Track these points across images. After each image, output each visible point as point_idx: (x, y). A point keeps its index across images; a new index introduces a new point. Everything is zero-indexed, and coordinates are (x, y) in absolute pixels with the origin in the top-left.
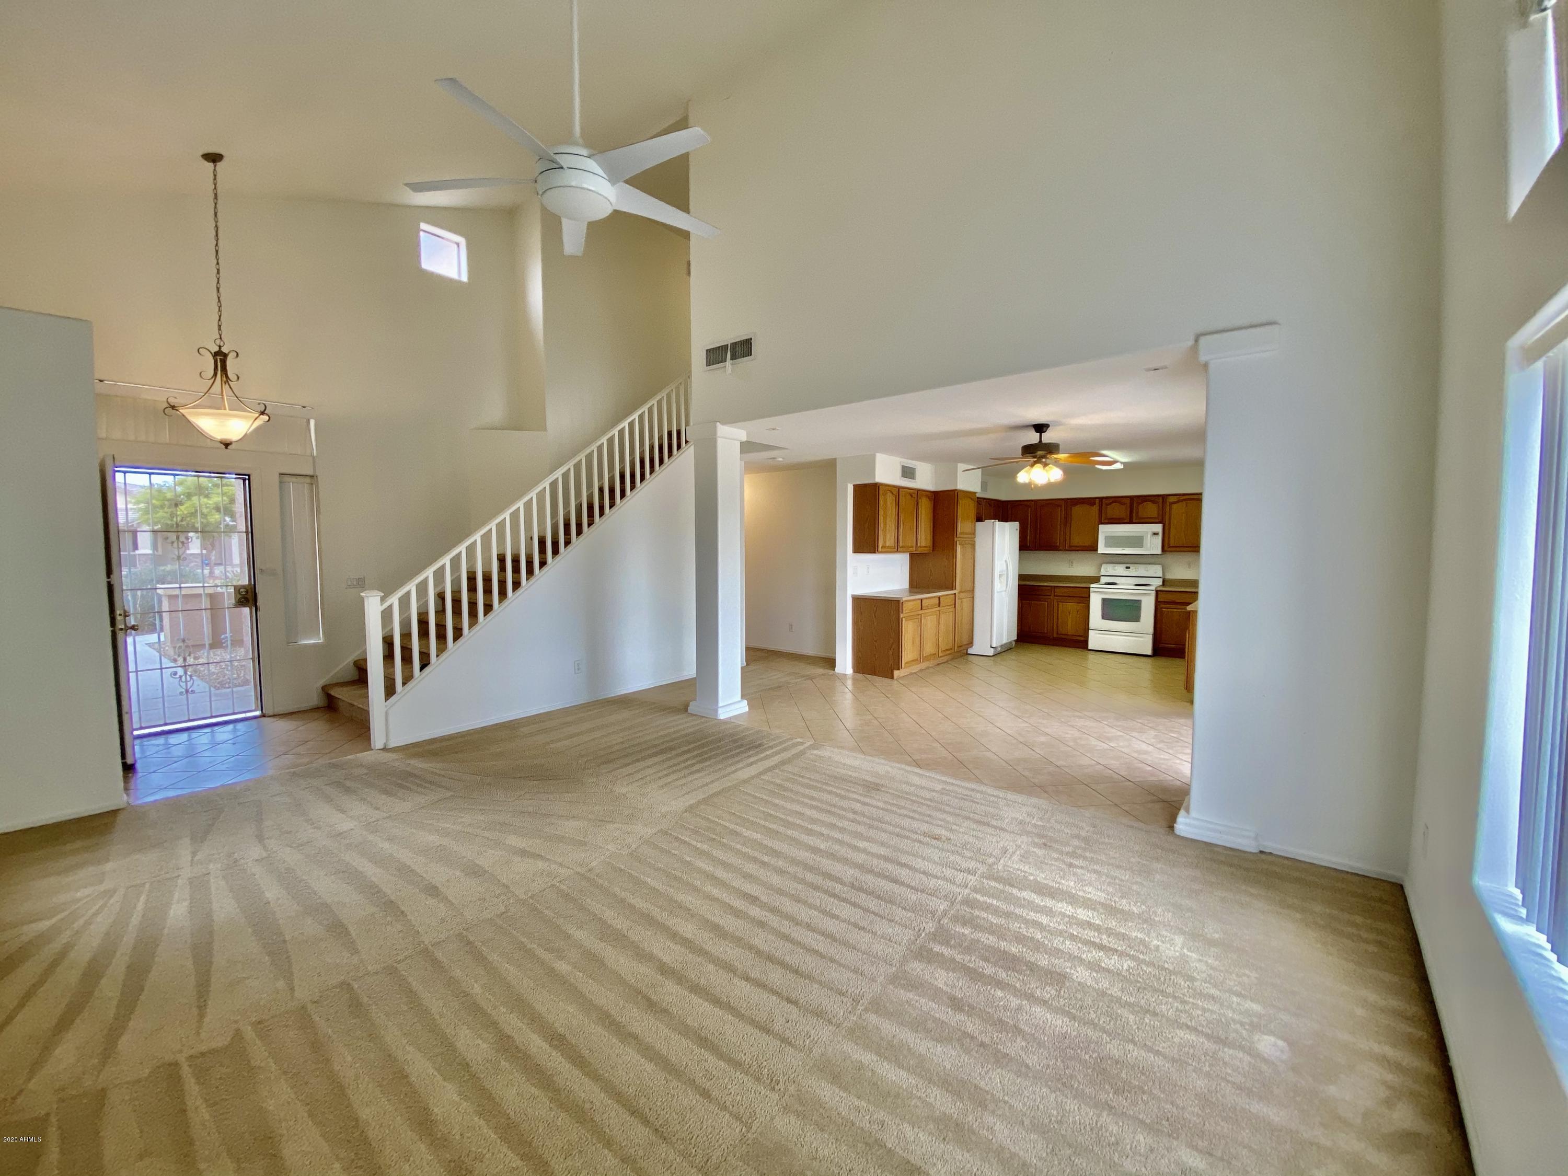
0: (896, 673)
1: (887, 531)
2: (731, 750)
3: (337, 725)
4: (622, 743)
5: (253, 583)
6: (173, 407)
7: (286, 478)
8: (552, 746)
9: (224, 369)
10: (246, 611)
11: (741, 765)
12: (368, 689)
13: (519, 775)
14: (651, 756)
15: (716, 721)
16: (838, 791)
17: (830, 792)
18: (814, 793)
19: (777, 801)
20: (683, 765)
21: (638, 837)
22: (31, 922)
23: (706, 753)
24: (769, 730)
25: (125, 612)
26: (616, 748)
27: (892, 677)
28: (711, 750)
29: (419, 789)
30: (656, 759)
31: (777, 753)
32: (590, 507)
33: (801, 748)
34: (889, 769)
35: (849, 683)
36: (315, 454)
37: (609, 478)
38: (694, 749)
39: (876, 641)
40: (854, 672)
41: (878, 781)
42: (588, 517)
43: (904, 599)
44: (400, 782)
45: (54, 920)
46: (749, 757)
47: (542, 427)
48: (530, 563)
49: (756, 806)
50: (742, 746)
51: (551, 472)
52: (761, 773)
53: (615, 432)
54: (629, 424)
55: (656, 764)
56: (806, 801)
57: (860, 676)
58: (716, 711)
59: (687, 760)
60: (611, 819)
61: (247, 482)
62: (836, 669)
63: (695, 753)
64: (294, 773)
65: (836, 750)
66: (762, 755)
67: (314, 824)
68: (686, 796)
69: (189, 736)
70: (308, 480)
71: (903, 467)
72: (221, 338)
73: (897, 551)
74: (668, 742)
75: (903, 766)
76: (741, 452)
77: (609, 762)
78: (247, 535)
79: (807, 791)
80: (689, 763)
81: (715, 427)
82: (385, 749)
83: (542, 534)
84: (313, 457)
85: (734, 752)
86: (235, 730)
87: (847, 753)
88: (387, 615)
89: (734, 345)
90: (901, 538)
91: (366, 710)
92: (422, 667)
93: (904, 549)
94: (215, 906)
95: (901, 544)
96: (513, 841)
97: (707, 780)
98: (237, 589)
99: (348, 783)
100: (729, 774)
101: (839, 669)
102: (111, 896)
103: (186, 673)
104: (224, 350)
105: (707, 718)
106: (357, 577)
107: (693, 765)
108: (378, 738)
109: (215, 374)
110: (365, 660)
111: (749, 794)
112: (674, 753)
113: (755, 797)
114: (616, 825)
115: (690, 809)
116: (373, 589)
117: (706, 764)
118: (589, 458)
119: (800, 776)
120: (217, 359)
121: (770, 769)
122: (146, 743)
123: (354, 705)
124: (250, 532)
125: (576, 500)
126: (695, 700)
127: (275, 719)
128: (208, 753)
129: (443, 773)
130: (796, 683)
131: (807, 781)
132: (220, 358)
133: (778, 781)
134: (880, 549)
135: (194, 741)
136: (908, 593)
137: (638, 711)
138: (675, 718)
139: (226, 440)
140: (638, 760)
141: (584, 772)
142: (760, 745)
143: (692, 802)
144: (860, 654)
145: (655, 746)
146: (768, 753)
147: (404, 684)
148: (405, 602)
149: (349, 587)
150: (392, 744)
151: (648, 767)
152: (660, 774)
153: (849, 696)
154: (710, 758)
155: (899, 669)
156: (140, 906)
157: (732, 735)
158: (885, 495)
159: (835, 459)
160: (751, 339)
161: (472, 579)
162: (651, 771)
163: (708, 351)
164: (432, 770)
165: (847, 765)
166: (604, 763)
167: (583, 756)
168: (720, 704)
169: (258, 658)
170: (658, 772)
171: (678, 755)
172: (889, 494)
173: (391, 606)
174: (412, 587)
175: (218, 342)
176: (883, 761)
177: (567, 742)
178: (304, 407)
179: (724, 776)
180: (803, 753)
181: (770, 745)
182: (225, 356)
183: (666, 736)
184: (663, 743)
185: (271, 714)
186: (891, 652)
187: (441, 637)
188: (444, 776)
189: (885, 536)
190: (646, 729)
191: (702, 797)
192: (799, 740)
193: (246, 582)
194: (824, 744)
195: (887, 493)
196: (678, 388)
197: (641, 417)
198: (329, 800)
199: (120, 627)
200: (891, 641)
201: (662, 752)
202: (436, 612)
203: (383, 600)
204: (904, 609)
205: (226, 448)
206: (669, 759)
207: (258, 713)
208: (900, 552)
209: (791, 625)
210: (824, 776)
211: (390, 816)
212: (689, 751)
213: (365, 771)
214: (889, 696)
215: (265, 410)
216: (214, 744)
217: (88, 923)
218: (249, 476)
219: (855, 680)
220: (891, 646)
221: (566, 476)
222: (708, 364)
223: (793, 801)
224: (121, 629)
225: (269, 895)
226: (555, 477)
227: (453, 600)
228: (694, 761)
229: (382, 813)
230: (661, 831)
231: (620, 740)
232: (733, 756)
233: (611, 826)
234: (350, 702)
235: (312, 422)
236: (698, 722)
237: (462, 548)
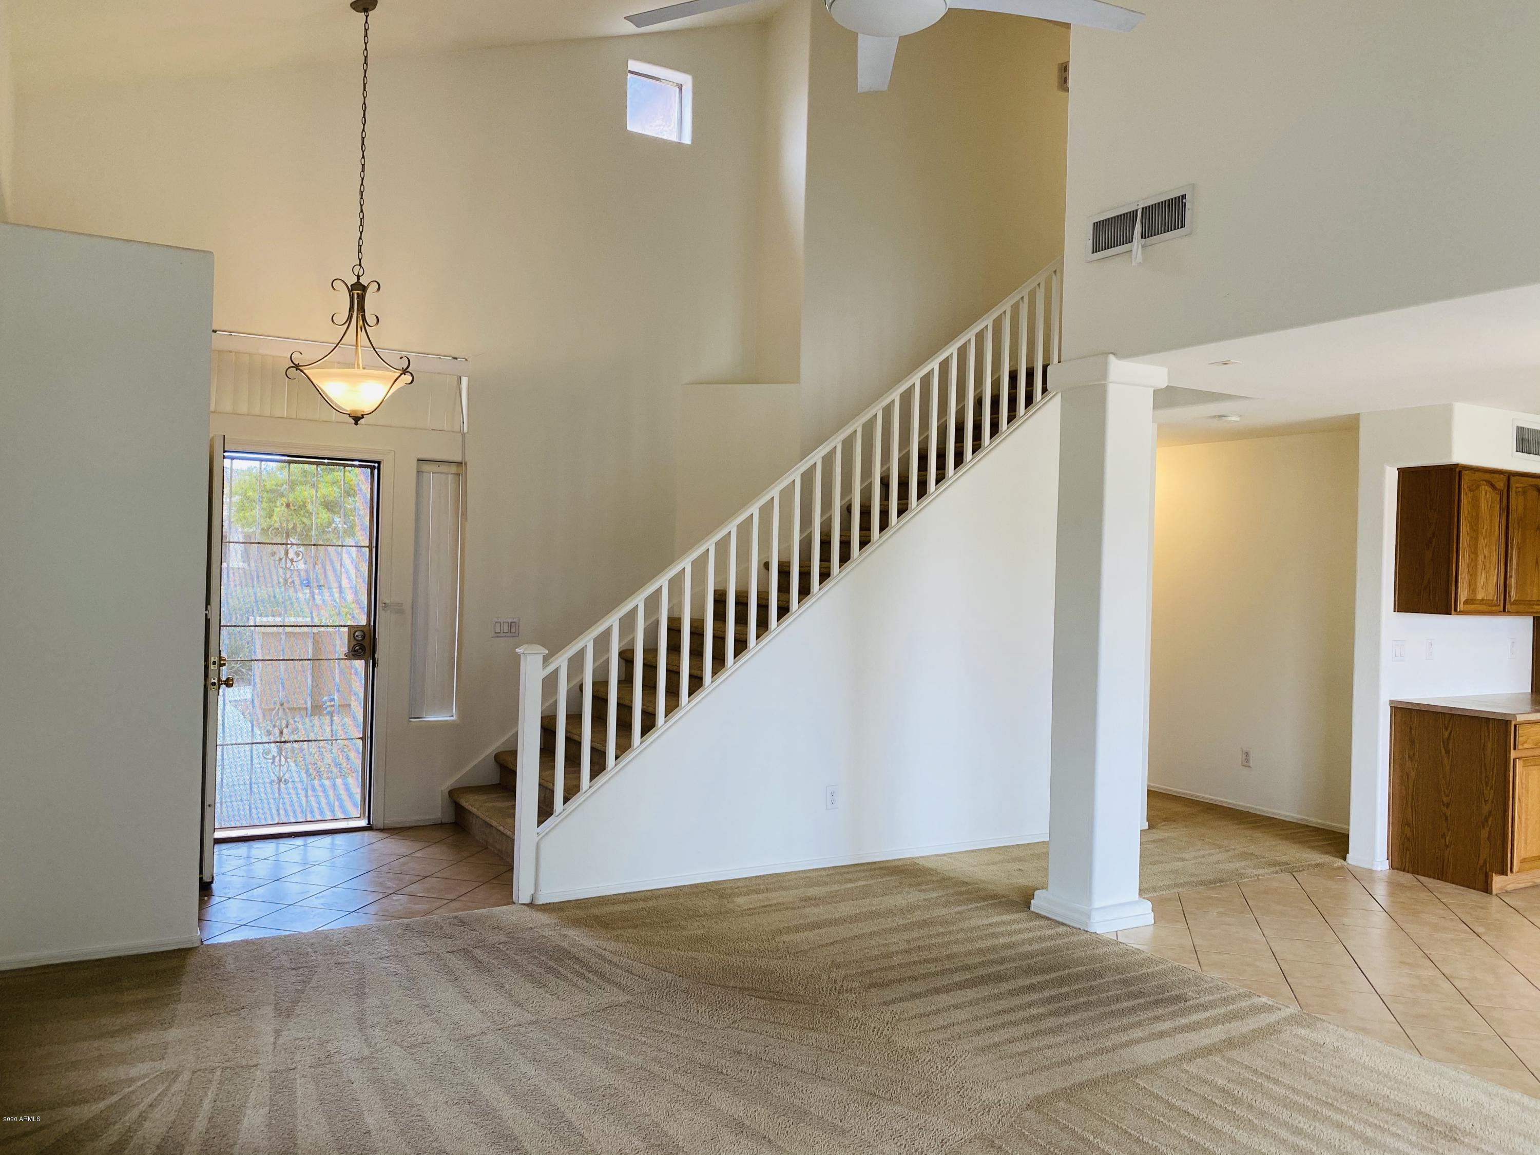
0: (1498, 881)
1: (1480, 567)
2: (1118, 999)
3: (465, 854)
4: (907, 952)
5: (372, 624)
6: (297, 367)
7: (426, 467)
8: (786, 938)
9: (361, 308)
10: (359, 664)
11: (1137, 1033)
12: (515, 800)
13: (732, 984)
14: (961, 986)
15: (1087, 936)
16: (1358, 1127)
17: (1340, 1126)
18: (1303, 1123)
19: (1218, 1124)
20: (1021, 1014)
21: (939, 1140)
22: (75, 1103)
23: (1066, 996)
24: (1198, 969)
25: (220, 658)
26: (896, 960)
27: (1487, 889)
28: (1077, 993)
29: (582, 983)
30: (971, 994)
31: (1216, 1021)
32: (866, 513)
33: (1271, 1018)
34: (1483, 1098)
35: (1381, 891)
36: (466, 430)
37: (900, 460)
38: (1041, 987)
39: (1448, 805)
40: (1392, 867)
41: (1456, 1121)
42: (861, 529)
43: (1520, 718)
44: (551, 963)
45: (102, 1105)
46: (1157, 1018)
47: (794, 377)
48: (763, 607)
49: (1174, 1126)
50: (1141, 994)
51: (803, 456)
52: (1181, 1058)
53: (916, 379)
54: (940, 364)
55: (970, 1003)
56: (1285, 1134)
57: (1406, 878)
58: (1088, 916)
59: (1030, 1005)
60: (888, 1096)
61: (376, 471)
62: (1349, 856)
63: (1046, 994)
64: (408, 925)
65: (1351, 1035)
66: (1184, 1021)
67: (431, 1014)
68: (1028, 1077)
69: (277, 849)
70: (453, 469)
71: (1520, 430)
72: (360, 265)
73: (1504, 611)
74: (993, 962)
75: (1517, 1096)
76: (1156, 407)
77: (884, 985)
78: (371, 551)
79: (1285, 1114)
80: (1033, 1011)
81: (1106, 364)
82: (531, 905)
83: (784, 559)
84: (463, 435)
85: (1125, 1004)
86: (333, 847)
87: (1378, 1044)
88: (550, 683)
89: (1149, 210)
90: (1513, 581)
91: (507, 836)
92: (594, 775)
93: (1522, 608)
94: (301, 1123)
95: (1513, 594)
96: (722, 1100)
97: (1071, 1052)
98: (353, 630)
99: (478, 953)
100: (1114, 1048)
101: (1354, 857)
102: (174, 1081)
103: (280, 753)
104: (363, 281)
105: (1068, 926)
106: (510, 621)
107: (1041, 1017)
108: (523, 889)
109: (350, 317)
110: (514, 753)
111: (1157, 1097)
112: (1005, 986)
113: (1172, 1107)
114: (899, 1110)
115: (1036, 1104)
116: (531, 642)
117: (1067, 1020)
118: (868, 429)
119: (1268, 1077)
120: (353, 294)
121: (1208, 1051)
122: (225, 852)
123: (492, 826)
124: (375, 547)
125: (842, 498)
126: (1044, 887)
127: (385, 835)
128: (297, 878)
129: (616, 959)
130: (1258, 875)
131: (1282, 1091)
132: (358, 291)
133: (1221, 1082)
134: (1461, 607)
135: (283, 857)
136: (1528, 708)
137: (934, 895)
138: (1006, 917)
139: (355, 411)
140: (937, 991)
141: (841, 997)
142: (1178, 998)
143: (1041, 1091)
144: (1407, 831)
145: (966, 968)
146: (1195, 1017)
147: (566, 800)
148: (576, 663)
149: (497, 635)
150: (542, 900)
151: (956, 1007)
152: (978, 1025)
153: (1379, 919)
154: (1076, 1008)
155: (1504, 873)
156: (207, 1104)
157: (1117, 969)
158: (1474, 489)
159: (1359, 414)
160: (1184, 197)
161: (674, 631)
162: (962, 1015)
163: (1097, 226)
164: (600, 951)
165: (1379, 1073)
166: (873, 985)
167: (838, 966)
168: (1097, 904)
169: (368, 738)
170: (976, 1018)
171: (1012, 993)
172: (1485, 488)
173: (556, 672)
174: (588, 642)
175: (357, 269)
176: (1466, 1077)
177: (811, 935)
178: (455, 358)
179: (1103, 1051)
180: (1272, 1030)
181: (1202, 1000)
182: (364, 289)
183: (988, 950)
184: (983, 964)
185: (381, 826)
186: (1484, 834)
187: (624, 726)
188: (616, 965)
189: (1473, 576)
190: (950, 933)
191: (1059, 1084)
192: (1264, 999)
193: (364, 622)
194: (1323, 1017)
195: (1478, 487)
196: (1032, 295)
197: (962, 352)
198: (454, 977)
199: (213, 681)
200: (1486, 808)
201: (982, 981)
202: (619, 682)
203: (546, 660)
204: (1520, 739)
205: (356, 424)
206: (998, 997)
207: (363, 823)
208: (1510, 613)
209: (1247, 754)
210: (1324, 1088)
211: (537, 1022)
212: (1031, 988)
213: (503, 939)
214: (1480, 930)
215: (408, 367)
216: (306, 865)
217: (143, 1117)
218: (379, 463)
219: (1395, 888)
220: (1486, 819)
221: (828, 461)
222: (1096, 249)
223: (1254, 1128)
224: (214, 684)
225: (370, 1121)
226: (811, 463)
227: (645, 665)
228: (1041, 1010)
229: (526, 1014)
230: (981, 1137)
231: (903, 946)
232: (1123, 1013)
233: (888, 1109)
234: (487, 820)
235: (465, 380)
236: (1052, 932)
237: (663, 582)
